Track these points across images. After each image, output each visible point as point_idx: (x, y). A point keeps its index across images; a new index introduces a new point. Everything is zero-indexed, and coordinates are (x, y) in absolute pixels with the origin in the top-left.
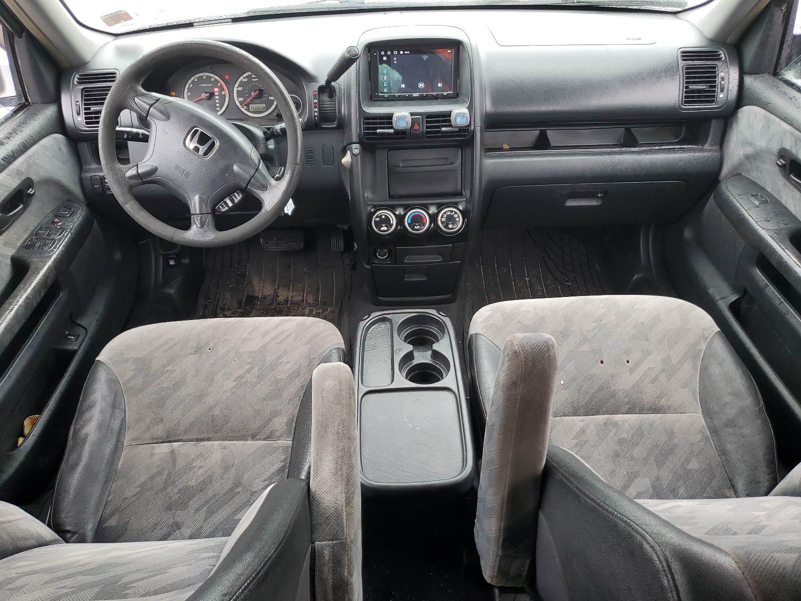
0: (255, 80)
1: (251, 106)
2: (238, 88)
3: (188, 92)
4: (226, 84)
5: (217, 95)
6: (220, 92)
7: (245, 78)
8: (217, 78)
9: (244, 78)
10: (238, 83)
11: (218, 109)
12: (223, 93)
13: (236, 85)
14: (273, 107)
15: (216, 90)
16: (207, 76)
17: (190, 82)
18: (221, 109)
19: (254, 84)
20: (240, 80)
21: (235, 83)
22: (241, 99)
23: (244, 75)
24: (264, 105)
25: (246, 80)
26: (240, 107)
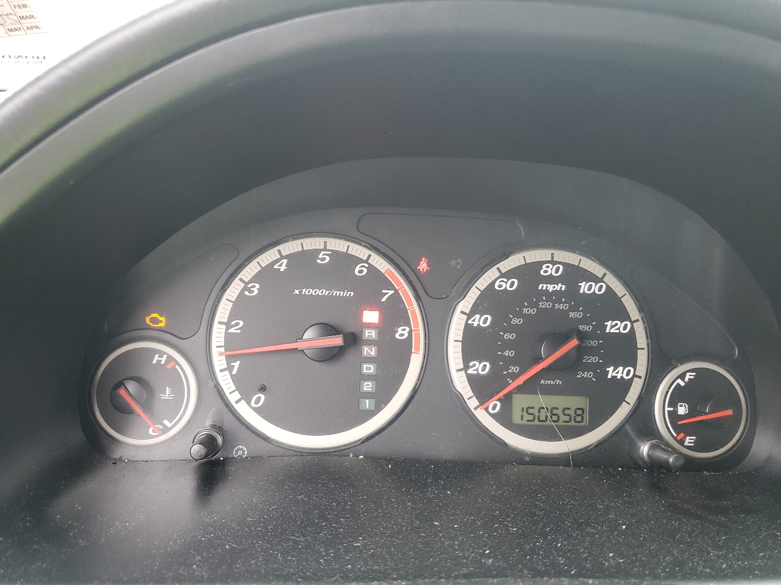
0: (551, 288)
1: (520, 402)
2: (470, 315)
3: (233, 315)
4: (418, 298)
5: (370, 343)
6: (387, 327)
7: (508, 275)
8: (382, 265)
9: (502, 275)
10: (473, 295)
11: (367, 404)
12: (401, 333)
13: (466, 304)
14: (623, 412)
15: (371, 316)
16: (335, 254)
17: (250, 271)
18: (378, 409)
19: (548, 305)
20: (483, 283)
21: (463, 294)
22: (481, 368)
23: (506, 265)
24: (580, 402)
25: (510, 285)
26: (473, 403)
